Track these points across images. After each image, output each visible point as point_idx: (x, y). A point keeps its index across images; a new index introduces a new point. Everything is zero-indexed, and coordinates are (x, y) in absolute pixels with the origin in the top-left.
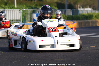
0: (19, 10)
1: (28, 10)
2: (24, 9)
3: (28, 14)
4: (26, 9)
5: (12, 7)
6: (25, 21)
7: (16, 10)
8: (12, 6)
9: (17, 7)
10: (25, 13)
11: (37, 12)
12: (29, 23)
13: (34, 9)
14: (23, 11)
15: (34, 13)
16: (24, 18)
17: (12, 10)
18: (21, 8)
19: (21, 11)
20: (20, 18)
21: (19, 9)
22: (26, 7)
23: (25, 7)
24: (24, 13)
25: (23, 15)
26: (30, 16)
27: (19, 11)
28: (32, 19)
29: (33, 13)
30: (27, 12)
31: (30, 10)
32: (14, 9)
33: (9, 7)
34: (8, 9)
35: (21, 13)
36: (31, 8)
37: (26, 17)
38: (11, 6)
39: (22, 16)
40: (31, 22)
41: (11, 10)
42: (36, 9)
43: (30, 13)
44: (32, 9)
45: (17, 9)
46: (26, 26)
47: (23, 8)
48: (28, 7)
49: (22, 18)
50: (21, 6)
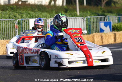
0: (83, 18)
1: (93, 18)
2: (89, 17)
3: (93, 23)
4: (91, 16)
5: (73, 15)
6: (90, 31)
7: (79, 18)
8: (74, 13)
9: (80, 14)
10: (89, 21)
11: (105, 21)
12: (95, 33)
13: (101, 16)
14: (88, 20)
16: (89, 28)
17: (74, 18)
19: (85, 19)
20: (84, 28)
21: (82, 16)
22: (90, 14)
23: (89, 15)
24: (88, 22)
25: (88, 24)
26: (96, 25)
27: (82, 20)
28: (99, 28)
29: (100, 21)
30: (92, 20)
31: (96, 18)
32: (76, 17)
33: (70, 15)
34: (69, 17)
35: (85, 22)
36: (97, 15)
37: (92, 27)
38: (72, 13)
39: (86, 25)
40: (97, 32)
41: (72, 18)
42: (104, 16)
43: (96, 21)
44: (98, 17)
45: (79, 16)
46: (92, 38)
47: (87, 15)
48: (93, 14)
49: (86, 28)
50: (84, 13)
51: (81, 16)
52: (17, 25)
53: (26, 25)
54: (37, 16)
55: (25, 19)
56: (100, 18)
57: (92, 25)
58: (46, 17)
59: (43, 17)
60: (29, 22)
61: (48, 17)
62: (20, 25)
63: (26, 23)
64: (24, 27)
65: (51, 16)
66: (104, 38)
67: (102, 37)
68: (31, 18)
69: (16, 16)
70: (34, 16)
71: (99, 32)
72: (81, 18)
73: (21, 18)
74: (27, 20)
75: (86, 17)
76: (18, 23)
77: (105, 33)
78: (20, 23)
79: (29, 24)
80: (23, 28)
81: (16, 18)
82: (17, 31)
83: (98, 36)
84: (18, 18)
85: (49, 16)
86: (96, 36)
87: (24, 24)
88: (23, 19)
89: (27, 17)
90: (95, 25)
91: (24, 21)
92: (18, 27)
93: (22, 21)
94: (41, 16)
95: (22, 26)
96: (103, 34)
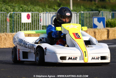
0: (76, 13)
1: (86, 13)
2: (82, 12)
3: (87, 18)
4: (85, 11)
9: (73, 9)
10: (83, 16)
11: (98, 16)
13: (95, 12)
14: (81, 15)
15: (95, 17)
16: (82, 23)
18: (78, 11)
19: (79, 14)
21: (76, 11)
22: (84, 9)
23: (82, 10)
24: (81, 17)
25: (81, 19)
27: (75, 14)
28: (92, 24)
29: (93, 17)
30: (85, 15)
31: (90, 13)
35: (78, 17)
36: (91, 10)
37: (85, 22)
39: (79, 20)
40: (90, 28)
42: (97, 12)
43: (90, 16)
44: (92, 12)
47: (81, 10)
48: (86, 9)
50: (78, 8)
51: (74, 11)
52: (8, 18)
53: (18, 19)
54: (29, 10)
55: (17, 13)
56: (93, 13)
57: (85, 20)
58: (38, 11)
59: (35, 11)
60: (21, 15)
61: (40, 11)
62: (11, 19)
63: (18, 16)
64: (16, 21)
65: (43, 10)
66: (97, 34)
67: (95, 33)
68: (23, 12)
69: (8, 9)
70: (27, 10)
71: (92, 28)
72: (74, 13)
73: (13, 11)
74: (19, 14)
75: (79, 12)
76: (10, 17)
77: (98, 29)
78: (12, 16)
79: (20, 18)
80: (14, 22)
81: (8, 11)
82: (8, 24)
83: (91, 32)
84: (10, 11)
85: (42, 10)
86: (89, 32)
87: (15, 18)
88: (15, 12)
89: (20, 10)
90: (88, 20)
91: (16, 15)
92: (10, 20)
93: (14, 15)
94: (34, 10)
95: (13, 19)
96: (96, 30)
